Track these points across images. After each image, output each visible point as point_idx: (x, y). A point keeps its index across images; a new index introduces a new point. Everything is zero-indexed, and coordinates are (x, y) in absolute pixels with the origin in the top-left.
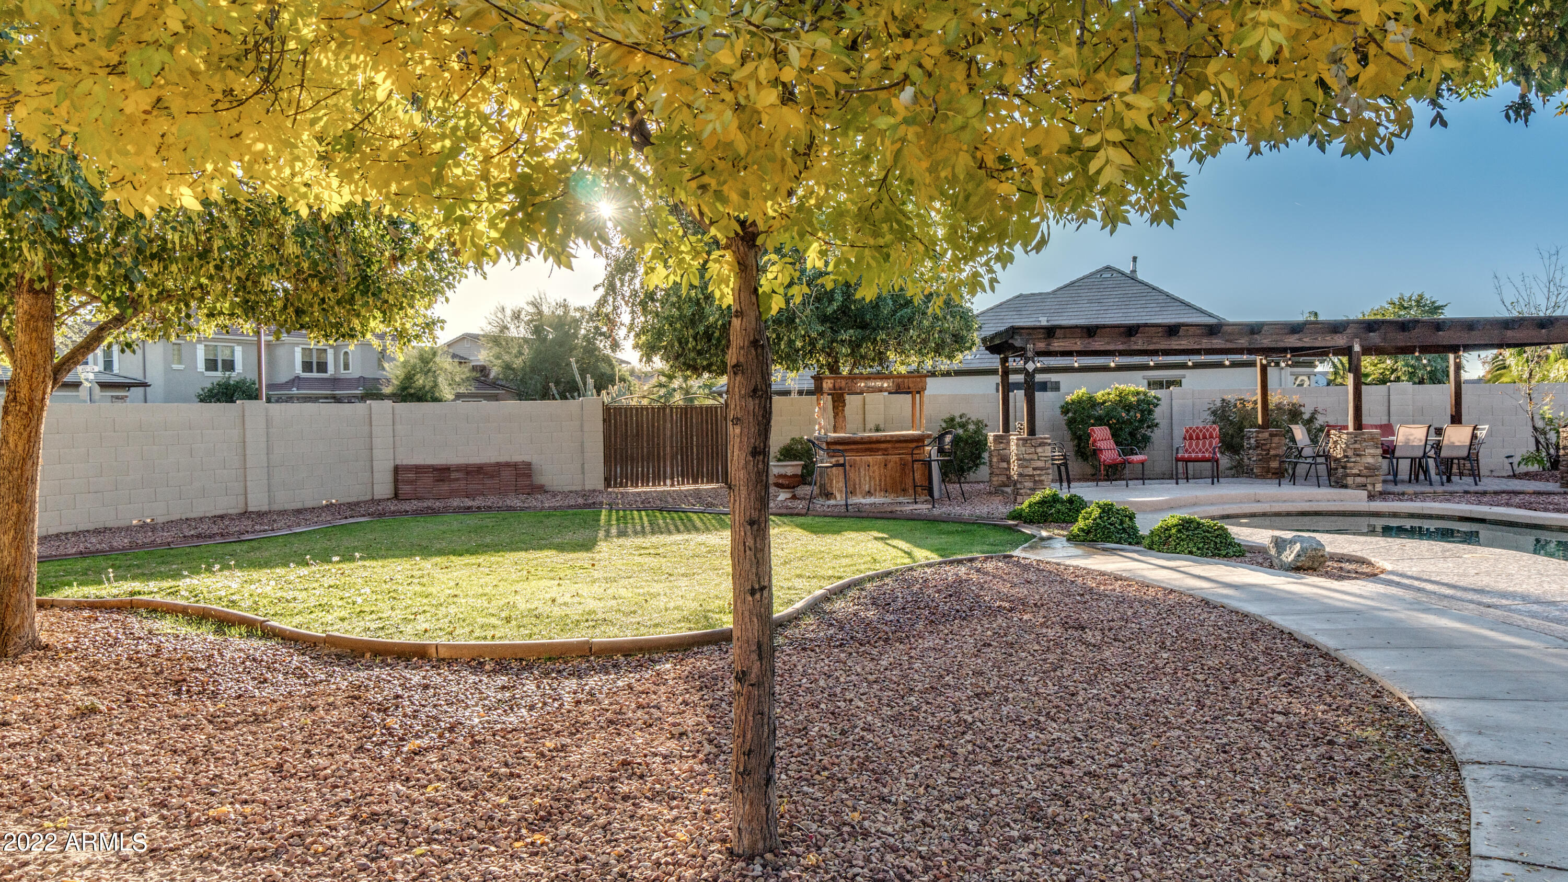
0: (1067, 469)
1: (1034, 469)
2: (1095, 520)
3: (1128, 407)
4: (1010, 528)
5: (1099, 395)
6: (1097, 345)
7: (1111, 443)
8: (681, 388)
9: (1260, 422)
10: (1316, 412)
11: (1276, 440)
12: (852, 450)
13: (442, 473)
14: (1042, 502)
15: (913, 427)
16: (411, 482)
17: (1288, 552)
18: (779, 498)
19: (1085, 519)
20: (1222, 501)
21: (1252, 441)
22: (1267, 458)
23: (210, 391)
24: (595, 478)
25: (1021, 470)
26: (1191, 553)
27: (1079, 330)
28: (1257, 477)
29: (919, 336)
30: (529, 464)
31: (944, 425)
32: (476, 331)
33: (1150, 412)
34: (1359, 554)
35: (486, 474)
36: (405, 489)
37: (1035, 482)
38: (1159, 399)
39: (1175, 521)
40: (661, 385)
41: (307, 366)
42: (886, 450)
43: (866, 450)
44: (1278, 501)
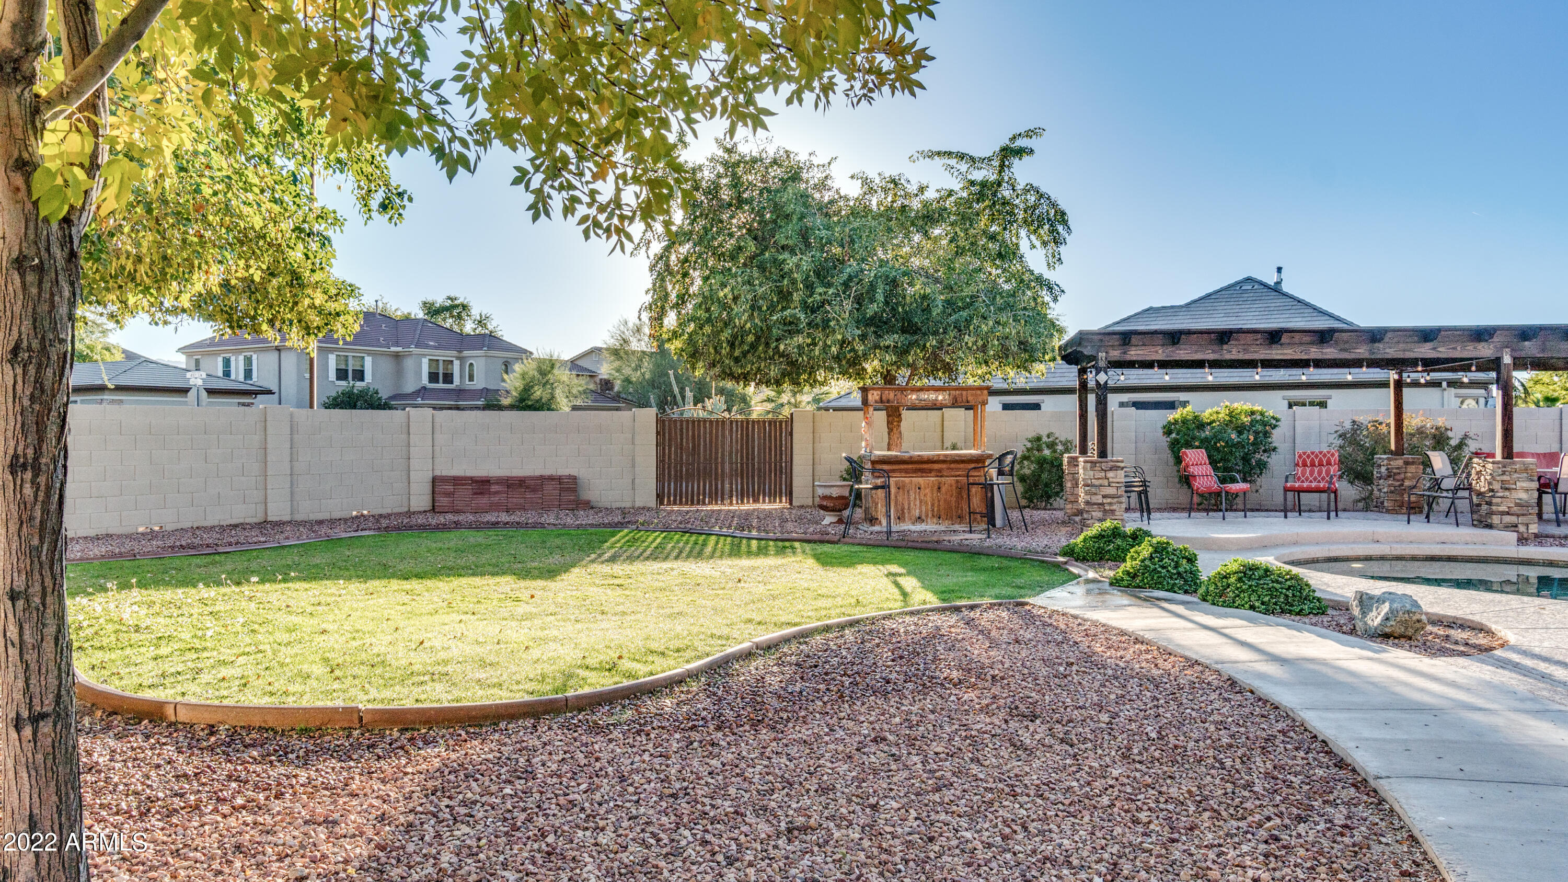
0: (1147, 497)
1: (1104, 497)
2: (1143, 561)
3: (1240, 429)
4: (1058, 566)
5: (1207, 415)
6: (1182, 353)
7: (1208, 469)
8: (789, 403)
9: (1393, 447)
10: (1466, 436)
11: (1412, 469)
12: (900, 471)
13: (482, 485)
14: (1100, 537)
15: (974, 446)
16: (448, 494)
17: (1374, 613)
18: (824, 522)
19: (1133, 558)
20: (1330, 541)
21: (1383, 469)
22: (1400, 490)
23: (335, 399)
24: (646, 495)
25: (1088, 498)
26: (1252, 608)
27: (1160, 336)
28: (1388, 511)
29: (975, 343)
30: (575, 478)
31: (1029, 445)
32: (600, 344)
33: (1266, 434)
34: (1477, 618)
35: (527, 487)
36: (443, 501)
37: (1105, 511)
38: (1277, 420)
39: (1234, 567)
40: (769, 400)
41: (433, 377)
42: (940, 471)
43: (916, 471)
44: (1401, 542)
